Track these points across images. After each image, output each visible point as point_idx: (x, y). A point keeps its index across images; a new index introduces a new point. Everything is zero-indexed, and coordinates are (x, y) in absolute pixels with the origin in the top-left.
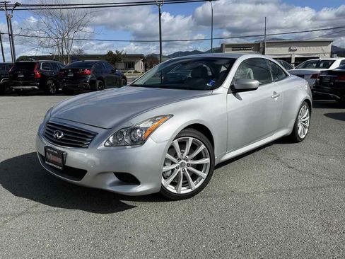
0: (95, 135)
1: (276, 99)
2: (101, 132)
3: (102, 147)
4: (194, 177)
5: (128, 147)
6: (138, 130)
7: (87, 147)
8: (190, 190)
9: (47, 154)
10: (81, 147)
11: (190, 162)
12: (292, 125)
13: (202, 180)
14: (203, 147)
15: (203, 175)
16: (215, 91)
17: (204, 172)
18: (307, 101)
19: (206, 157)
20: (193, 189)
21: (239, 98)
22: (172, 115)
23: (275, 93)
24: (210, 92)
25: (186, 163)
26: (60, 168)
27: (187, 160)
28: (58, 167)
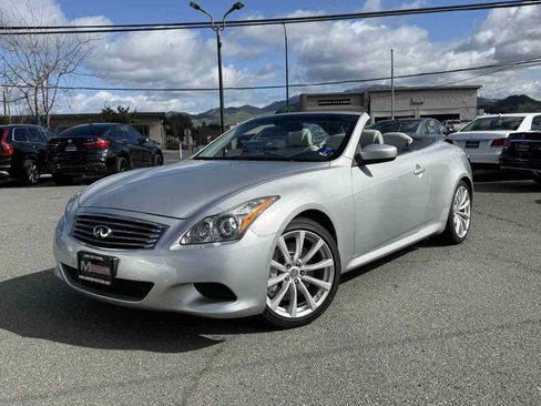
0: (164, 228)
1: (421, 175)
2: (174, 224)
3: (175, 246)
4: (313, 289)
5: (216, 244)
6: (231, 220)
7: (153, 248)
8: (309, 311)
9: (83, 263)
10: (142, 248)
11: (304, 268)
12: (445, 217)
13: (326, 294)
14: (321, 242)
15: (327, 285)
16: (334, 163)
17: (327, 281)
18: (465, 179)
19: (327, 258)
20: (314, 308)
21: (368, 173)
22: (278, 197)
23: (418, 166)
24: (326, 164)
25: (299, 270)
26: (108, 283)
27: (299, 265)
28: (102, 282)
